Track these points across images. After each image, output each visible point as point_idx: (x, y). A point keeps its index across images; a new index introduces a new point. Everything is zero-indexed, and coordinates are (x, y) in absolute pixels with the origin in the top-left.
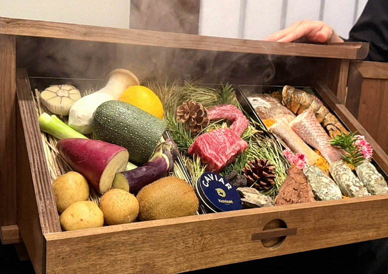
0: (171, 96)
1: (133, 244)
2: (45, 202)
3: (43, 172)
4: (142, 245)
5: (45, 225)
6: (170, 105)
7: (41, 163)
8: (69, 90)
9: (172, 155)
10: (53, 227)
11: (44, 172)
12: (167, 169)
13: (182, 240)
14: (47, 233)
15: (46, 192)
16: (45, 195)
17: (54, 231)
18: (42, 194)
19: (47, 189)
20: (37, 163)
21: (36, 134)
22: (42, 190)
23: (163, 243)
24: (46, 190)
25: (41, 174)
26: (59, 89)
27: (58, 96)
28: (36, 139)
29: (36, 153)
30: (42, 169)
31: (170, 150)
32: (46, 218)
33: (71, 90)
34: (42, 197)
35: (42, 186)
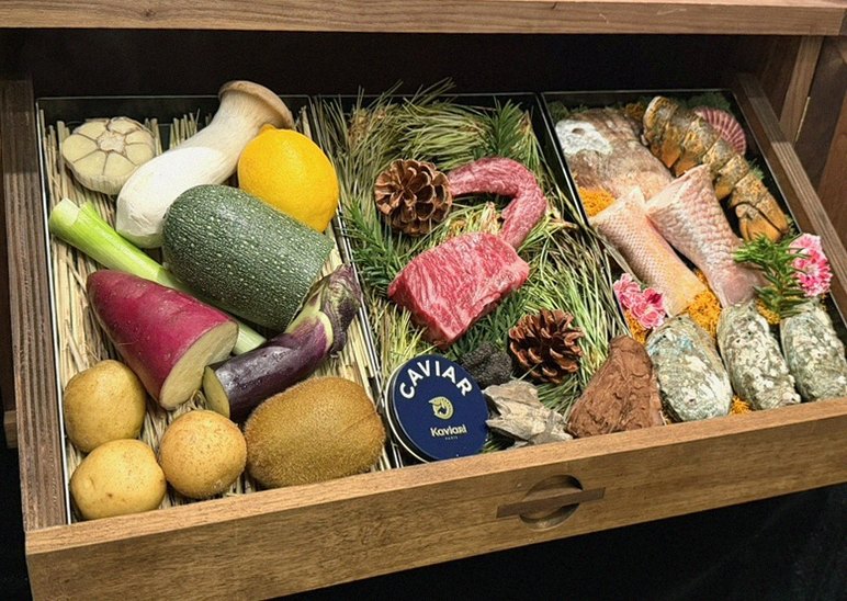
0: (369, 138)
1: (223, 545)
2: (36, 450)
3: (38, 371)
4: (242, 547)
5: (31, 507)
6: (366, 162)
7: (37, 345)
8: (126, 134)
9: (340, 316)
10: (48, 512)
11: (42, 368)
12: (327, 349)
13: (335, 529)
14: (33, 528)
15: (42, 424)
16: (38, 429)
17: (49, 525)
18: (31, 429)
19: (45, 415)
20: (30, 345)
21: (36, 266)
22: (34, 417)
23: (290, 538)
24: (41, 417)
25: (35, 374)
26: (104, 129)
27: (100, 150)
28: (33, 281)
29: (29, 320)
30: (38, 360)
31: (336, 304)
32: (34, 490)
33: (132, 131)
34: (32, 438)
35: (33, 407)
